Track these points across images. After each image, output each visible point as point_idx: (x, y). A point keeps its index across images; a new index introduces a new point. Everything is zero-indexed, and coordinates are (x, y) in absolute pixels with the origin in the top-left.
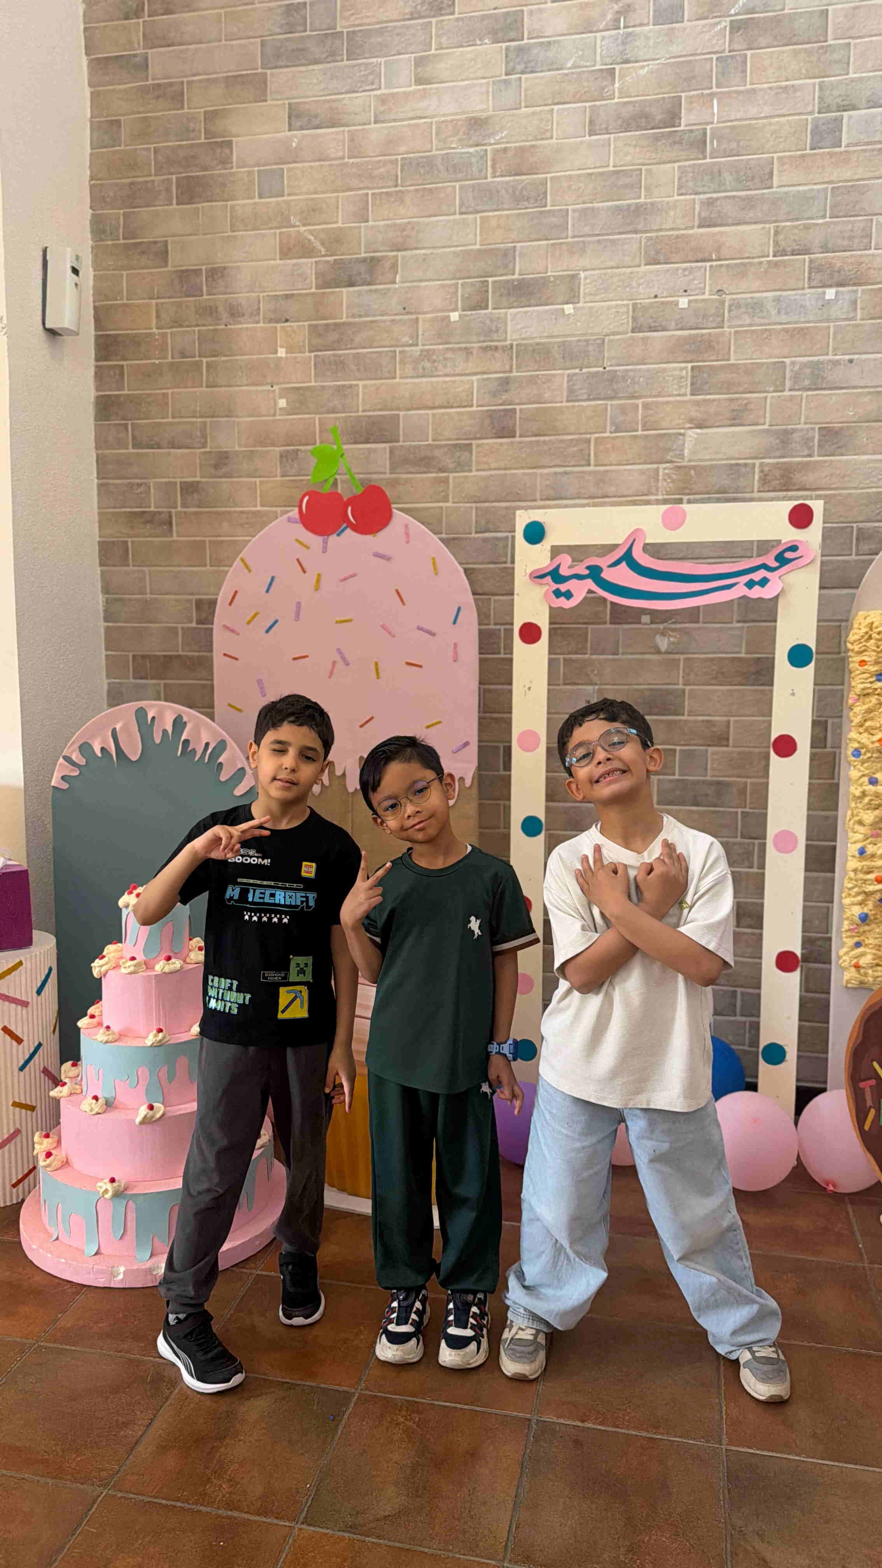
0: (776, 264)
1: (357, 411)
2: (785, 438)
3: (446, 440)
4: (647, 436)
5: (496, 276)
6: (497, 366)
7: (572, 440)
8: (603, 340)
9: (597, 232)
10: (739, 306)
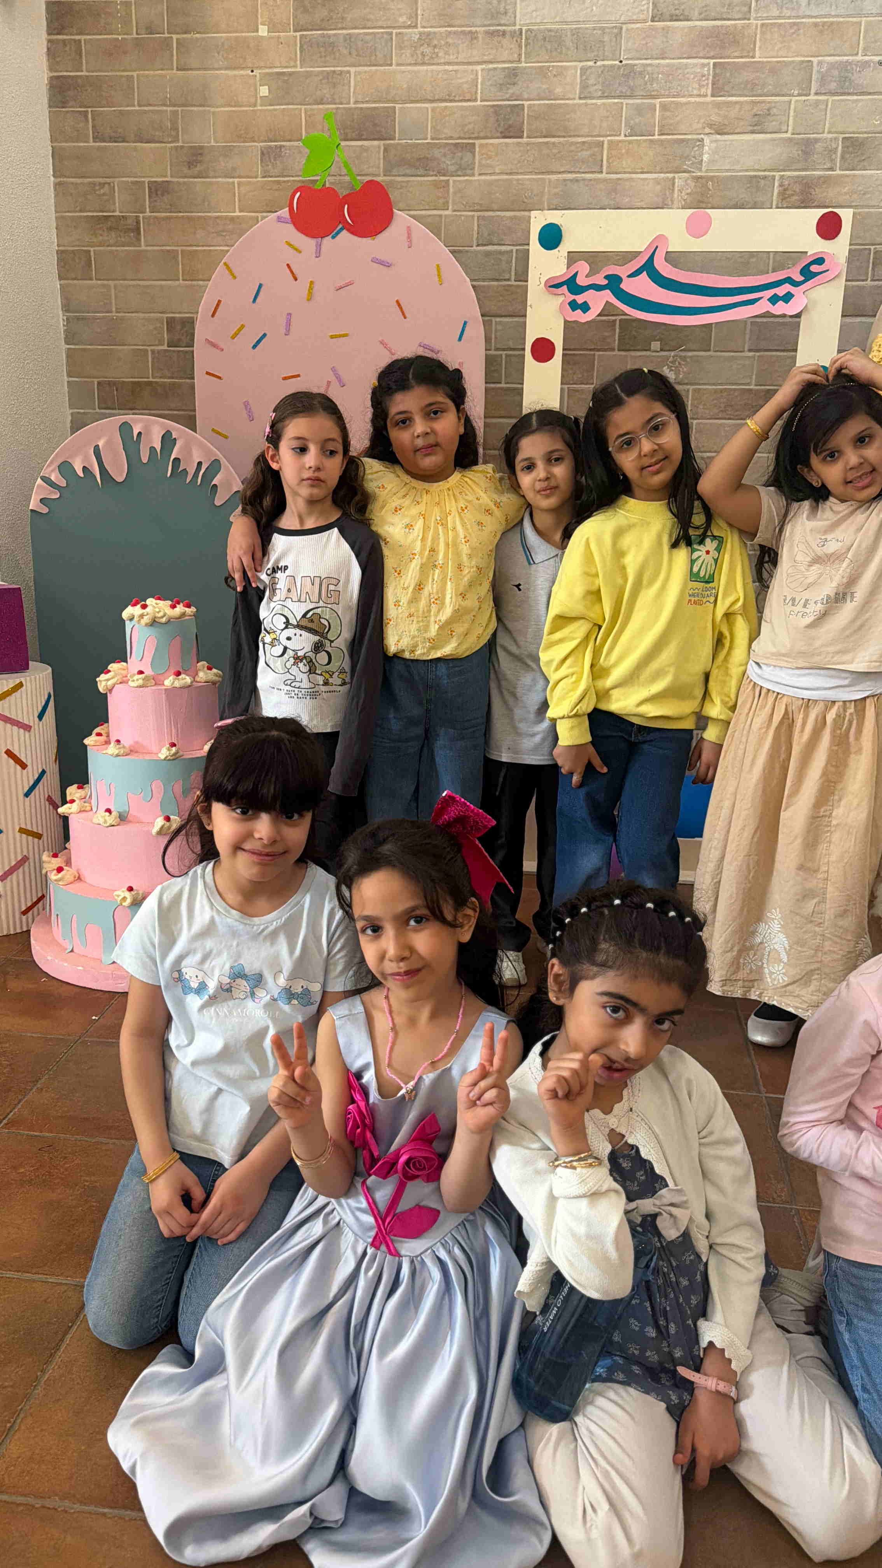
1: (349, 103)
2: (807, 147)
3: (446, 139)
4: (662, 141)
6: (505, 55)
7: (584, 142)
8: (621, 28)
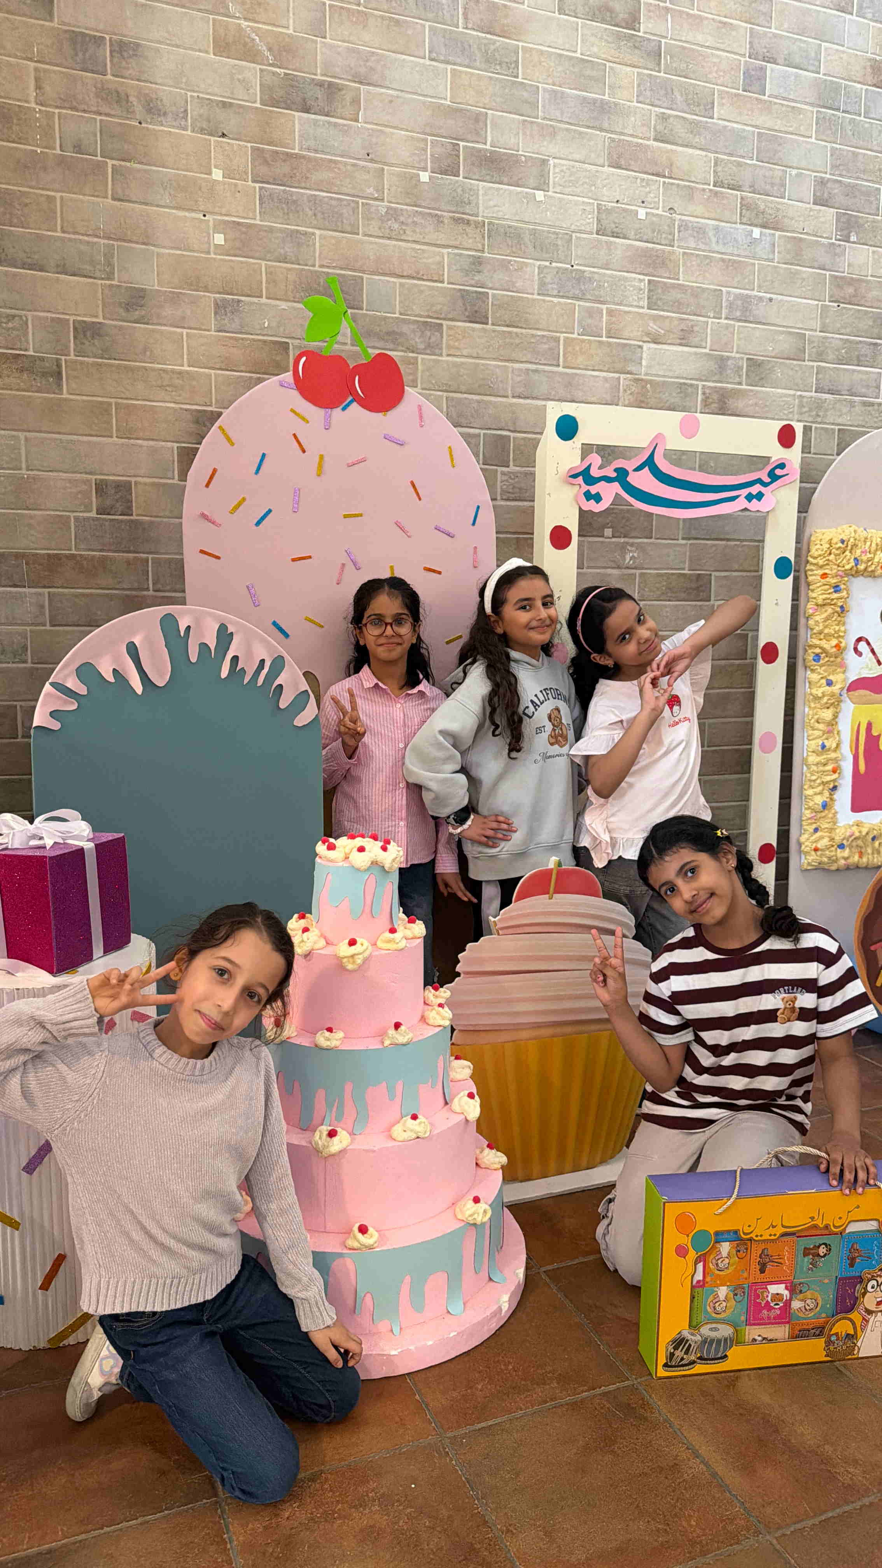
0: (716, 193)
2: (722, 363)
3: (416, 316)
5: (468, 142)
6: (469, 243)
8: (571, 236)
9: (567, 120)
10: (686, 229)
